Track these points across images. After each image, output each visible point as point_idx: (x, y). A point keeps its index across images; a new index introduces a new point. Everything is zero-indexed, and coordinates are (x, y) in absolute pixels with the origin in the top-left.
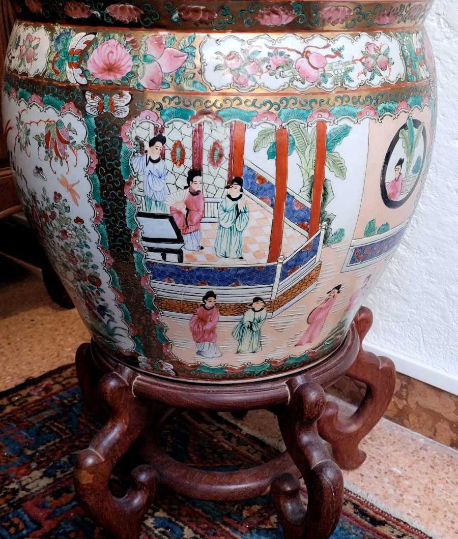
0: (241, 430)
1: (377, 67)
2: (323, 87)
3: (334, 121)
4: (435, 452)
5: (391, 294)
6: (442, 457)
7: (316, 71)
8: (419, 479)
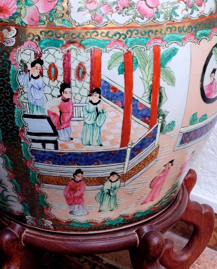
0: (102, 260)
1: (195, 5)
2: (157, 21)
3: (165, 45)
5: (209, 156)
7: (152, 10)
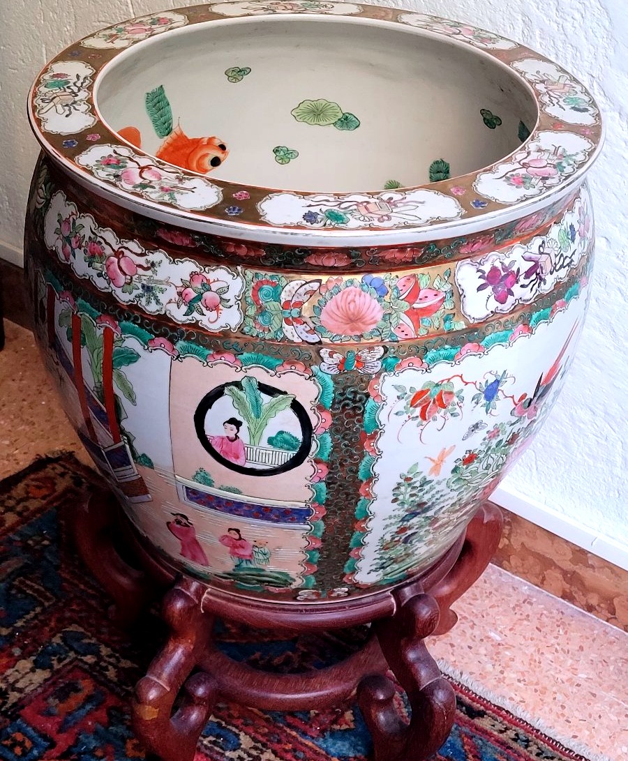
4: (542, 606)
6: (551, 613)
8: (522, 647)
